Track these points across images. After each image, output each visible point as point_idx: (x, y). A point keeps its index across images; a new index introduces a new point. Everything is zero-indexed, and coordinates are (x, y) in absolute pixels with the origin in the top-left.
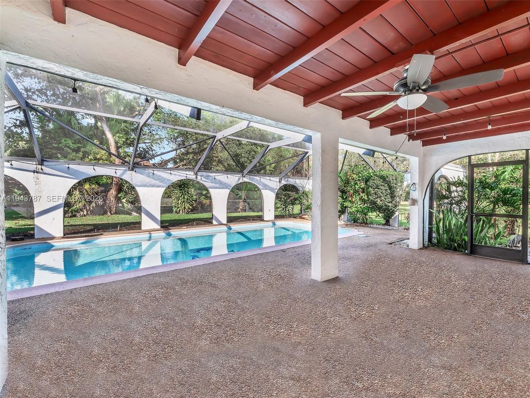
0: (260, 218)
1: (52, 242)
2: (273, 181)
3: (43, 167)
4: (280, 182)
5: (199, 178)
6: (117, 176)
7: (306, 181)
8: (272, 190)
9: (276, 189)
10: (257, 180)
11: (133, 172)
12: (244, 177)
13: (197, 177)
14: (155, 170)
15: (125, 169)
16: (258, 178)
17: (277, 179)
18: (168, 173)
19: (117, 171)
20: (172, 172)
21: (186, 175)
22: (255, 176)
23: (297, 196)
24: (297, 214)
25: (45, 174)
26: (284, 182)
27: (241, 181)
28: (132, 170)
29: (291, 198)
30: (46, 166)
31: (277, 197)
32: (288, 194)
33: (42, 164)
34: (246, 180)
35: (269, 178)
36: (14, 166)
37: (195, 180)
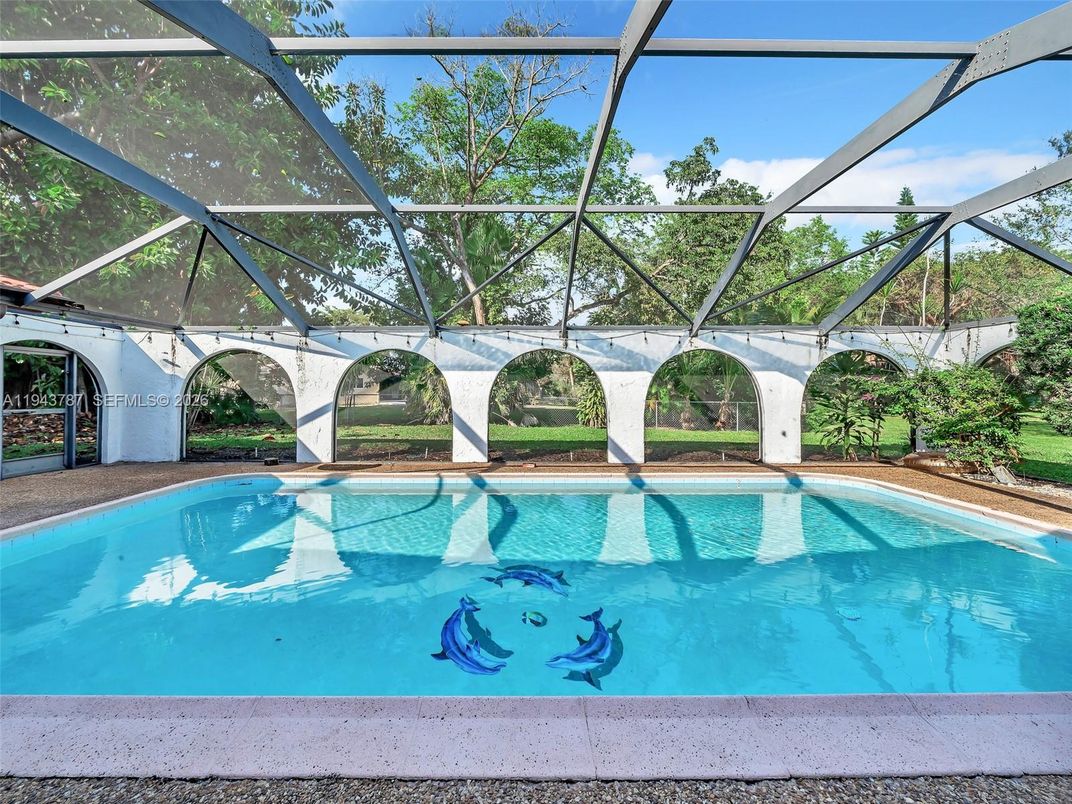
0: (749, 455)
1: (281, 476)
2: (792, 342)
3: (308, 341)
4: (821, 345)
5: (572, 344)
6: (411, 350)
7: (935, 336)
8: (790, 370)
9: (808, 368)
10: (737, 344)
11: (438, 340)
12: (696, 335)
13: (566, 345)
14: (479, 332)
15: (423, 334)
16: (741, 338)
17: (811, 337)
18: (503, 338)
19: (411, 340)
20: (511, 335)
21: (540, 340)
22: (731, 331)
23: (892, 390)
24: (894, 447)
25: (310, 351)
26: (836, 345)
27: (686, 347)
28: (436, 335)
29: (868, 396)
30: (314, 339)
31: (813, 392)
32: (858, 384)
33: (306, 336)
34: (702, 343)
35: (779, 335)
36: (276, 342)
37: (564, 350)
